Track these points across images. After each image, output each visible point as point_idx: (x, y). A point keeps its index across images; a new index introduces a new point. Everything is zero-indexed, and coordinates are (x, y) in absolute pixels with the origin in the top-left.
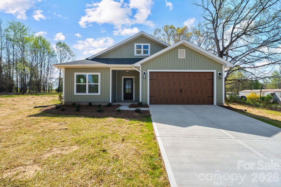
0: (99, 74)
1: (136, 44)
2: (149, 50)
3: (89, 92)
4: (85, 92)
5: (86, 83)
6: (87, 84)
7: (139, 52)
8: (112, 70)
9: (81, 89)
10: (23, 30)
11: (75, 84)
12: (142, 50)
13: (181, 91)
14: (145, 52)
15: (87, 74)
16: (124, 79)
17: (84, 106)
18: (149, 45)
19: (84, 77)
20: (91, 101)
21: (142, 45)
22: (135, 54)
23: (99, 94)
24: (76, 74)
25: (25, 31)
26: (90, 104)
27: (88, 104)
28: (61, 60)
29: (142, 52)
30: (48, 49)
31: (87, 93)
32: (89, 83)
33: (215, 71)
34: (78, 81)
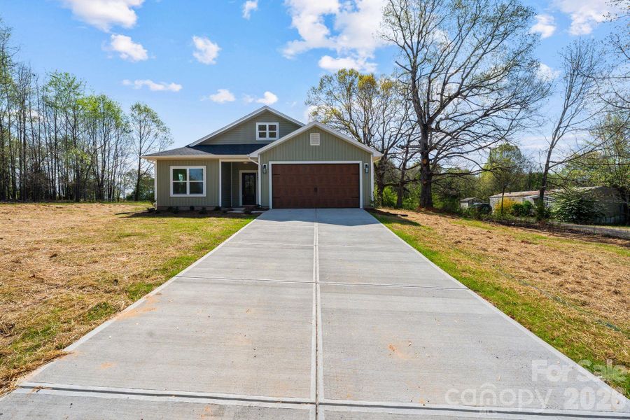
0: (204, 168)
1: (258, 124)
2: (277, 131)
3: (191, 193)
4: (185, 192)
5: (186, 180)
6: (188, 182)
7: (262, 135)
8: (222, 163)
9: (179, 188)
10: (71, 86)
11: (172, 182)
12: (267, 131)
13: (316, 190)
14: (272, 135)
15: (188, 168)
16: (243, 174)
17: (184, 211)
18: (277, 124)
19: (184, 172)
20: (194, 205)
21: (267, 124)
22: (258, 138)
23: (204, 194)
24: (172, 168)
25: (76, 87)
26: (192, 208)
27: (189, 209)
28: (141, 140)
29: (268, 134)
30: (116, 118)
31: (188, 194)
32: (190, 180)
33: (360, 162)
34: (176, 177)
